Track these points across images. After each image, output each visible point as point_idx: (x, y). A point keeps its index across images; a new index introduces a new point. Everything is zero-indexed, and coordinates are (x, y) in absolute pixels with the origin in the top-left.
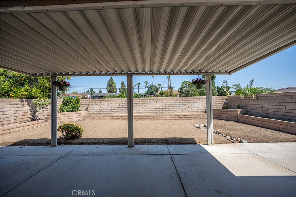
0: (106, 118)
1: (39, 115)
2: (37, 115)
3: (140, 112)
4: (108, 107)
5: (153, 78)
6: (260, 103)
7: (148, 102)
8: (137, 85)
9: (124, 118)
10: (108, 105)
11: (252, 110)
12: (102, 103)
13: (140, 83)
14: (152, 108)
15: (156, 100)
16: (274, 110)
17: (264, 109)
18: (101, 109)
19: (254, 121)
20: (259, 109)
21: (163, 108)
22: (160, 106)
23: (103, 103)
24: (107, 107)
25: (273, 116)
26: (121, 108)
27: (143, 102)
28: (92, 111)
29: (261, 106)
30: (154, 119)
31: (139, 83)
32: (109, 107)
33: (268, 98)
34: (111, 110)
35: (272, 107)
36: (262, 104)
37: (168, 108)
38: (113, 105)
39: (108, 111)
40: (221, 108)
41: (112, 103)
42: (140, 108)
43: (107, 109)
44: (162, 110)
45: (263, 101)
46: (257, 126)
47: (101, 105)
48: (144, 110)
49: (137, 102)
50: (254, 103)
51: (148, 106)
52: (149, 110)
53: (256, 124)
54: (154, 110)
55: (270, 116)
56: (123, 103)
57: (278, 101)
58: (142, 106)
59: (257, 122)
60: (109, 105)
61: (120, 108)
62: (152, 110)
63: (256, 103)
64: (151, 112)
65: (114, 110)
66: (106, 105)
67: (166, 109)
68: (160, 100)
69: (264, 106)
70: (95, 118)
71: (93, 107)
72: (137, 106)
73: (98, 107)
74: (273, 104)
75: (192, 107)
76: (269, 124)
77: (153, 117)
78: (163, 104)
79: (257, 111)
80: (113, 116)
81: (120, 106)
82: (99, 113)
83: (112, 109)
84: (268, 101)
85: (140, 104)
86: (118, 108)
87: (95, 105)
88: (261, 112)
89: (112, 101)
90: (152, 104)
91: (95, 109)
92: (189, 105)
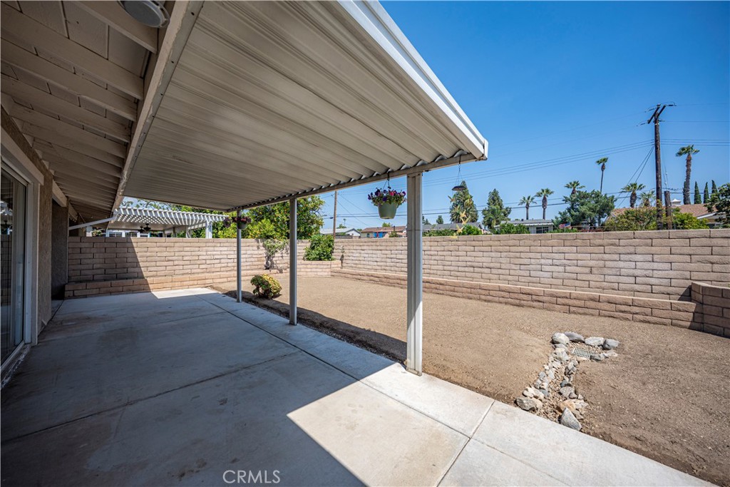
0: (362, 278)
1: (278, 262)
2: (275, 262)
3: (432, 272)
4: (371, 255)
5: (603, 168)
7: (451, 248)
8: (539, 195)
9: (391, 281)
10: (371, 252)
12: (363, 248)
13: (547, 191)
14: (460, 264)
15: (474, 243)
18: (361, 258)
21: (492, 265)
22: (484, 260)
26: (393, 260)
27: (438, 248)
28: (349, 262)
30: (455, 293)
31: (545, 188)
32: (374, 256)
34: (376, 263)
37: (508, 266)
38: (380, 252)
39: (372, 263)
41: (379, 248)
42: (432, 262)
43: (369, 259)
44: (487, 271)
47: (362, 252)
48: (441, 267)
51: (452, 258)
52: (452, 268)
54: (466, 269)
56: (398, 248)
58: (437, 258)
60: (374, 252)
62: (460, 269)
64: (458, 274)
66: (369, 252)
67: (500, 271)
68: (484, 243)
71: (349, 255)
73: (357, 255)
75: (606, 271)
77: (452, 288)
78: (493, 254)
80: (372, 276)
81: (392, 256)
82: (358, 266)
83: (378, 260)
85: (432, 253)
86: (388, 260)
87: (354, 251)
89: (378, 244)
90: (460, 253)
91: (353, 258)
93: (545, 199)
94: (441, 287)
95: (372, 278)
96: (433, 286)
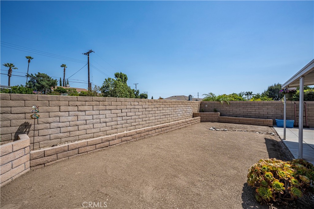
0: (111, 143)
3: (150, 121)
4: (97, 116)
5: (29, 61)
6: (231, 108)
7: (158, 106)
9: (142, 135)
10: (97, 112)
11: (225, 113)
12: (81, 108)
16: (240, 112)
17: (234, 112)
18: (78, 123)
19: (233, 120)
20: (230, 112)
21: (170, 113)
22: (168, 111)
23: (86, 108)
24: (95, 117)
25: (240, 116)
26: (124, 118)
28: (50, 131)
29: (232, 110)
32: (101, 116)
33: (237, 104)
34: (105, 124)
35: (239, 110)
36: (233, 108)
38: (110, 111)
39: (99, 125)
40: (197, 112)
41: (108, 107)
42: (150, 115)
43: (94, 121)
45: (234, 106)
47: (80, 113)
48: (154, 118)
49: (146, 106)
50: (226, 108)
51: (158, 112)
53: (235, 122)
55: (238, 116)
56: (128, 107)
57: (243, 106)
58: (152, 112)
59: (236, 121)
60: (101, 112)
61: (122, 117)
62: (162, 117)
63: (228, 108)
64: (160, 120)
65: (113, 123)
66: (94, 112)
69: (234, 110)
70: (81, 150)
71: (50, 120)
72: (147, 112)
74: (240, 108)
79: (229, 113)
80: (124, 136)
81: (123, 114)
82: (73, 134)
83: (107, 120)
86: (119, 119)
87: (60, 114)
88: (232, 114)
89: (106, 103)
90: (161, 109)
91: (60, 125)
92: (185, 110)
95: (124, 139)
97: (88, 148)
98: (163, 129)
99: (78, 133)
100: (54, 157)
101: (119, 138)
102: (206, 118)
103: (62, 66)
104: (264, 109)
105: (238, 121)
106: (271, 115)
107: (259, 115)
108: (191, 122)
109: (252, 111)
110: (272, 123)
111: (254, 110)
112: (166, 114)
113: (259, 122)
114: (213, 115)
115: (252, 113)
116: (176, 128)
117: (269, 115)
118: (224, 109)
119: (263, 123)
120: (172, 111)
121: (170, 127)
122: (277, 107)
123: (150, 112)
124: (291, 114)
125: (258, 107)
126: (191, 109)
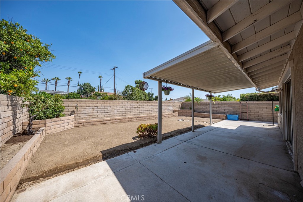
0: (108, 122)
3: (136, 114)
4: (103, 109)
5: (80, 75)
7: (142, 105)
8: (53, 79)
9: (127, 120)
10: (103, 107)
11: (197, 110)
12: (95, 105)
13: (58, 78)
14: (144, 110)
15: (148, 103)
16: (207, 109)
17: (203, 109)
18: (94, 112)
19: (201, 115)
20: (201, 109)
21: (152, 109)
22: (150, 108)
23: (98, 105)
24: (102, 109)
25: (207, 112)
26: (118, 111)
27: (138, 105)
28: (82, 115)
31: (57, 77)
32: (105, 109)
34: (107, 113)
35: (206, 108)
36: (202, 107)
38: (110, 107)
39: (104, 114)
40: (178, 109)
41: (109, 105)
42: (136, 110)
43: (102, 111)
44: (151, 111)
45: (202, 105)
46: (202, 117)
47: (95, 107)
48: (139, 112)
49: (133, 105)
51: (142, 108)
52: (142, 111)
54: (146, 111)
56: (121, 105)
58: (137, 108)
60: (105, 107)
61: (117, 110)
62: (145, 111)
63: (199, 106)
64: (144, 113)
65: (111, 113)
66: (102, 107)
67: (153, 111)
68: (150, 103)
70: (94, 123)
71: (82, 110)
72: (133, 108)
73: (90, 110)
74: (207, 107)
76: (208, 116)
78: (152, 106)
80: (116, 120)
82: (91, 117)
83: (108, 111)
84: (205, 105)
85: (136, 107)
86: (115, 111)
87: (86, 107)
88: (202, 111)
89: (108, 103)
90: (144, 106)
91: (86, 112)
92: (166, 107)
93: (56, 81)
94: (146, 118)
95: (115, 121)
96: (144, 118)
97: (97, 123)
98: (142, 118)
99: (93, 116)
100: (82, 124)
101: (112, 120)
102: (182, 113)
103: (99, 77)
104: (222, 107)
105: (204, 116)
106: (227, 112)
107: (219, 112)
108: (168, 115)
109: (214, 108)
110: (225, 117)
111: (216, 108)
112: (148, 110)
113: (217, 117)
114: (187, 112)
115: (214, 110)
116: (153, 118)
117: (225, 112)
118: (196, 108)
119: (219, 117)
120: (154, 108)
121: (148, 117)
122: (230, 106)
123: (136, 108)
124: (239, 111)
125: (218, 105)
126: (172, 107)
